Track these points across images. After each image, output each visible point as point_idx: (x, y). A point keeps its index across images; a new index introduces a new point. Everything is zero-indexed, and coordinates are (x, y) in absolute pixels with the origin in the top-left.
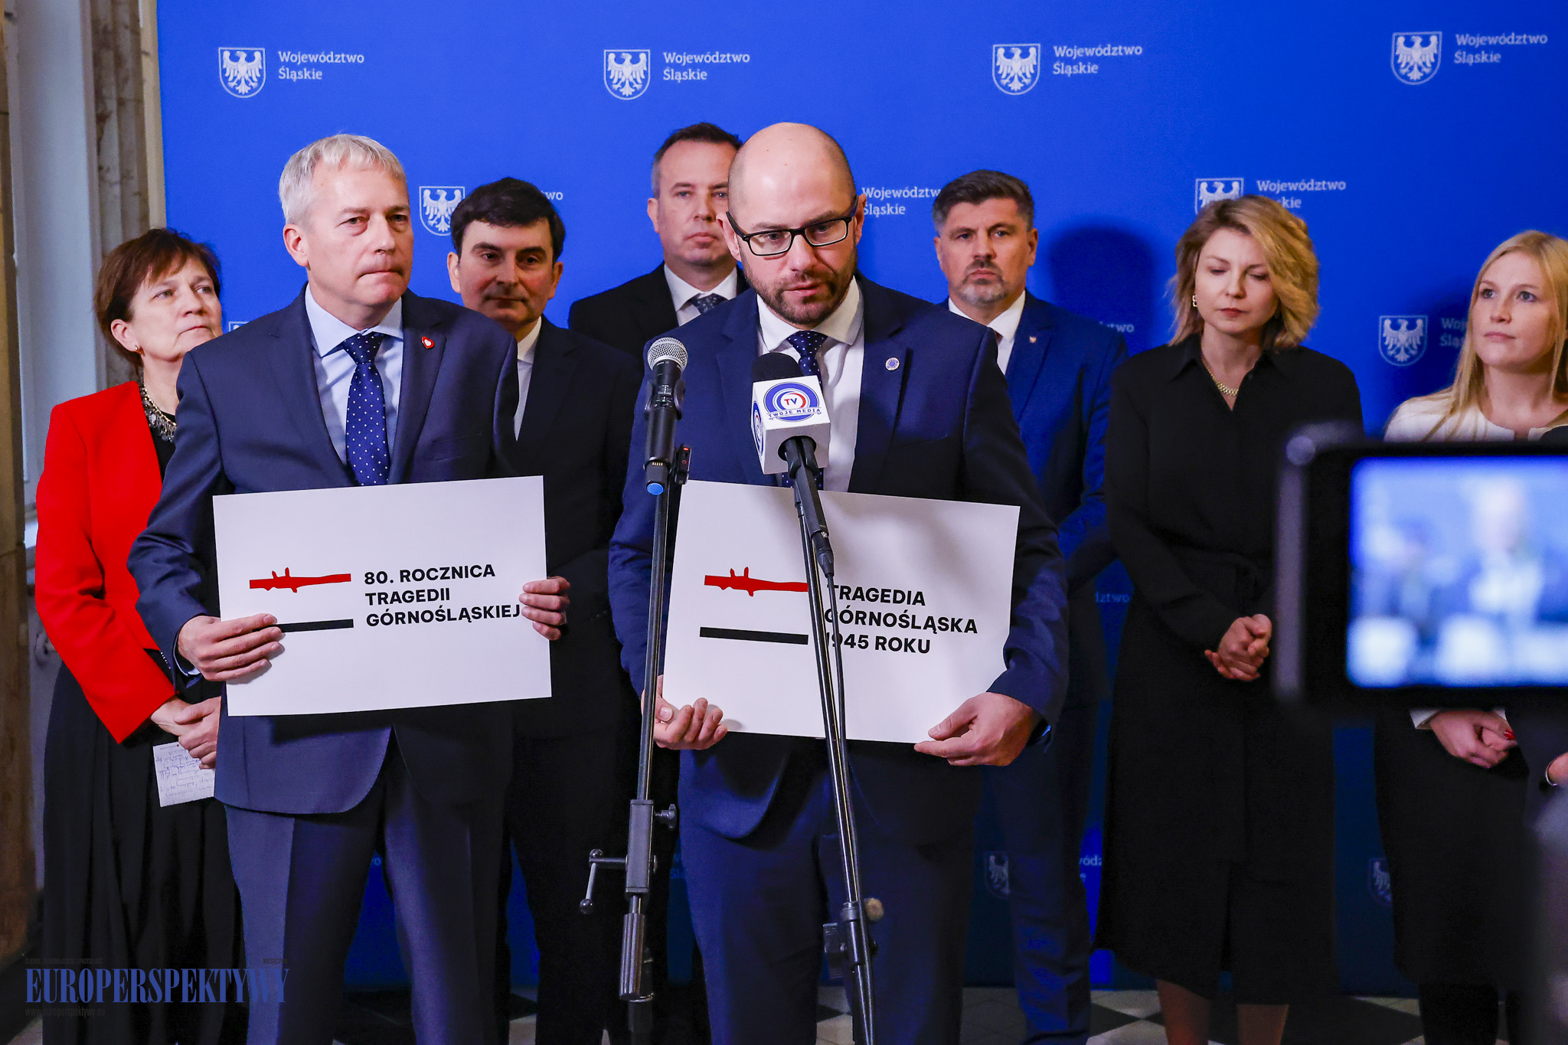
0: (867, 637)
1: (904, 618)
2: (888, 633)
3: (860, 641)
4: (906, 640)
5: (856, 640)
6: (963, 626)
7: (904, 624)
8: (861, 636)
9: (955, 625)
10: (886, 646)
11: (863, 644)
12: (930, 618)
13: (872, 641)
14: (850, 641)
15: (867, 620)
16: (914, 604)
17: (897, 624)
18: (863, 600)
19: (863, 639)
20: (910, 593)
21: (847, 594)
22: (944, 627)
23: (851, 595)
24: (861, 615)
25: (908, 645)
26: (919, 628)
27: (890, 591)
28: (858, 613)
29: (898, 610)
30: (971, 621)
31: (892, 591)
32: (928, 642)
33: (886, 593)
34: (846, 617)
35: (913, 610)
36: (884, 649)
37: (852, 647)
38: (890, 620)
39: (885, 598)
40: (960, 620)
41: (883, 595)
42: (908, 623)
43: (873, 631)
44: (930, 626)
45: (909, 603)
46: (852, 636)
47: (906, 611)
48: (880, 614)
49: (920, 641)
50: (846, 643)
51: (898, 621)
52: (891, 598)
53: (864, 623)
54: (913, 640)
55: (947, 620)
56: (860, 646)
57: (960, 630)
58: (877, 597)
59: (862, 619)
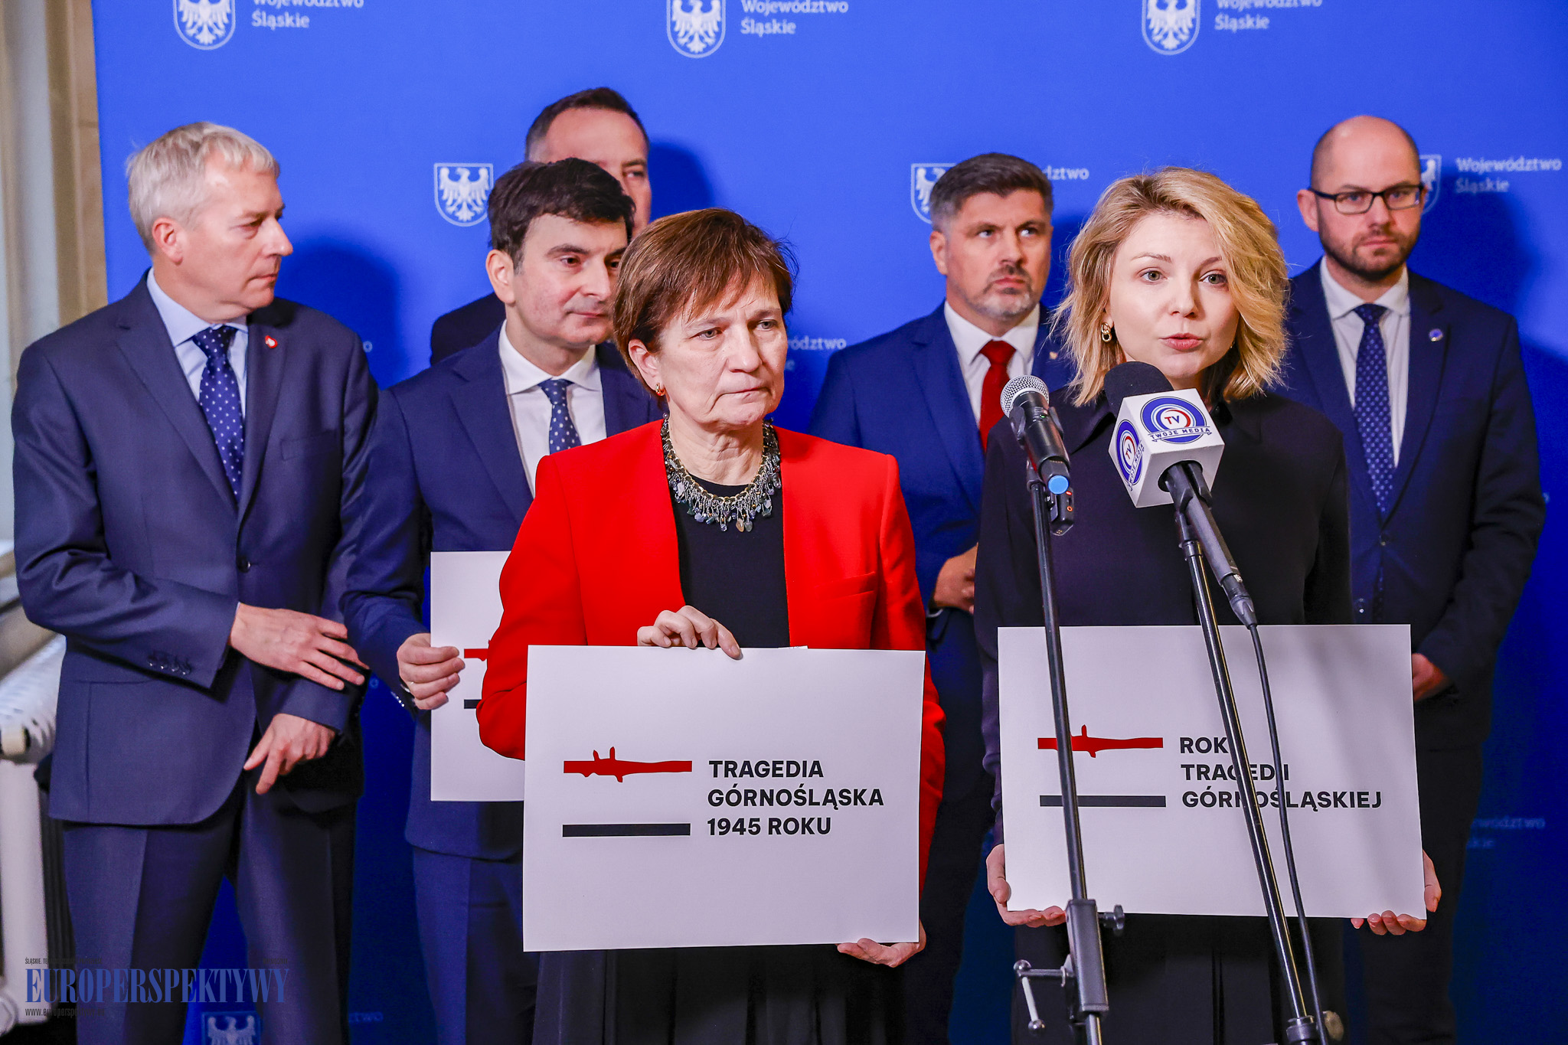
0: (758, 820)
1: (800, 794)
2: (782, 813)
3: (751, 826)
4: (804, 820)
5: (746, 825)
6: (867, 797)
7: (801, 801)
8: (752, 820)
9: (858, 797)
10: (781, 828)
11: (754, 829)
12: (830, 792)
13: (764, 825)
14: (738, 827)
15: (757, 800)
16: (810, 776)
17: (792, 801)
18: (752, 776)
19: (754, 823)
20: (805, 763)
21: (733, 771)
22: (845, 801)
23: (738, 772)
24: (750, 795)
25: (806, 826)
26: (818, 804)
27: (782, 763)
28: (747, 792)
29: (792, 785)
30: (876, 791)
31: (785, 763)
32: (828, 820)
33: (778, 766)
34: (734, 798)
35: (810, 783)
36: (778, 832)
37: (742, 834)
38: (784, 798)
39: (778, 772)
40: (864, 791)
41: (775, 769)
42: (804, 799)
43: (764, 813)
44: (830, 801)
45: (804, 775)
46: (741, 821)
47: (801, 785)
48: (772, 791)
49: (819, 820)
50: (735, 829)
51: (794, 798)
52: (784, 771)
53: (754, 804)
54: (811, 820)
55: (849, 792)
56: (750, 831)
57: (863, 803)
58: (767, 771)
59: (752, 799)
